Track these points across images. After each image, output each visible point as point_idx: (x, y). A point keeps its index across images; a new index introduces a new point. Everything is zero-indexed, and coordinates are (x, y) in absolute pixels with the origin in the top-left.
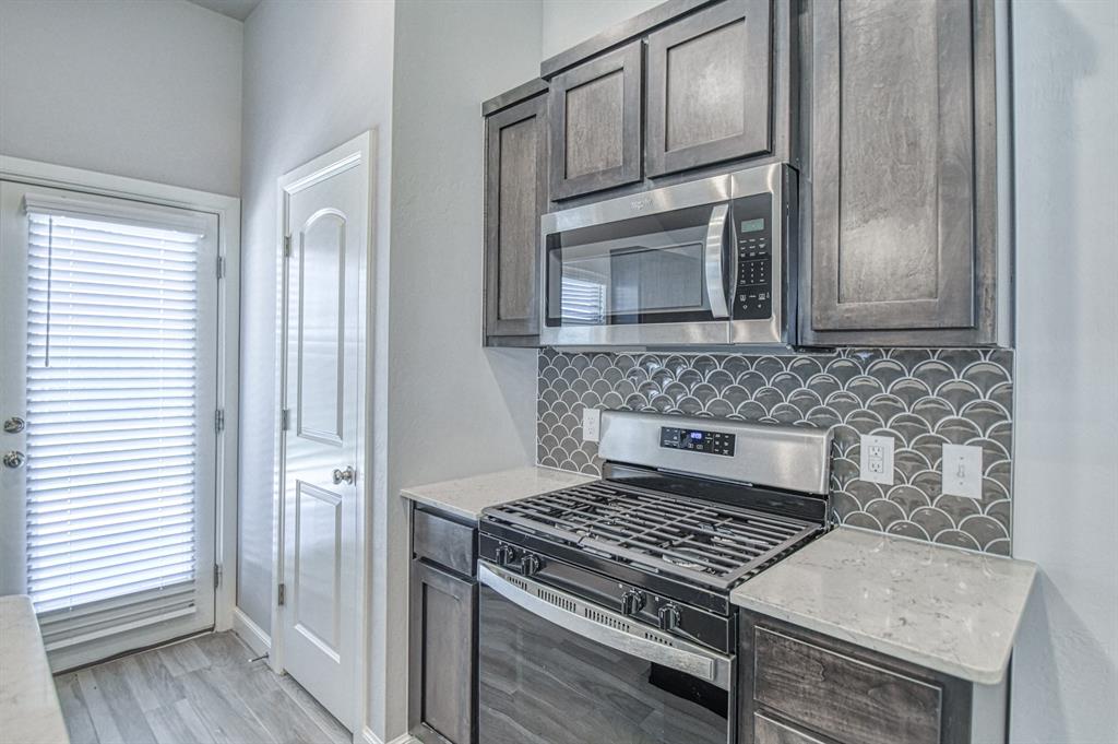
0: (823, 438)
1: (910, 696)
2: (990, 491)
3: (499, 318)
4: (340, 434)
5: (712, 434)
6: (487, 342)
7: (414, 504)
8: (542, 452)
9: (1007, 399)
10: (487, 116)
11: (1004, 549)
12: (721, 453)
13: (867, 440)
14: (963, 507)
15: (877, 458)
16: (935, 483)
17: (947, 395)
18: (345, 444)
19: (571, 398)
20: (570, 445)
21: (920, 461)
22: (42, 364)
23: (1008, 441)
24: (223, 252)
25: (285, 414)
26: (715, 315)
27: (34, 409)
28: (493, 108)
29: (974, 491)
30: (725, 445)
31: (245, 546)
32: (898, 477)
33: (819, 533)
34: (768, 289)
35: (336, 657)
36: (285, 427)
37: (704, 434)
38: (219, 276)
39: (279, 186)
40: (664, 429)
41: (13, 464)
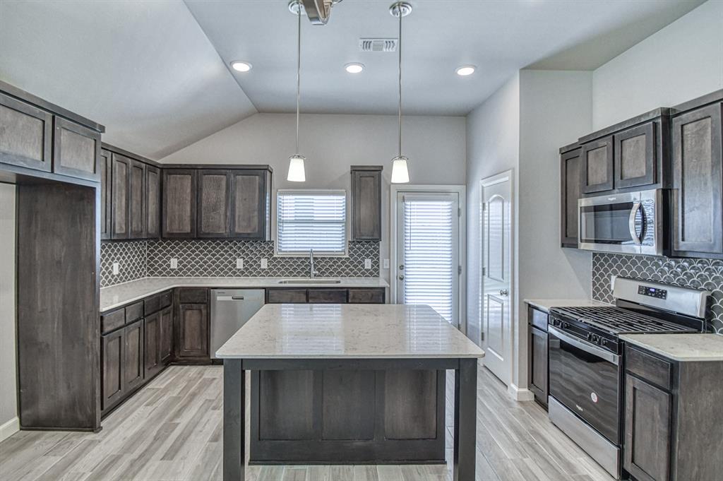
1: (662, 365)
3: (566, 236)
4: (503, 277)
5: (659, 290)
6: (563, 245)
7: (529, 305)
8: (594, 294)
10: (562, 154)
12: (661, 298)
18: (504, 281)
19: (606, 271)
20: (606, 291)
22: (409, 249)
24: (460, 207)
25: (483, 269)
27: (407, 263)
28: (563, 151)
30: (661, 295)
31: (469, 319)
35: (502, 359)
36: (483, 274)
37: (655, 289)
38: (459, 216)
39: (480, 183)
40: (640, 286)
41: (402, 279)
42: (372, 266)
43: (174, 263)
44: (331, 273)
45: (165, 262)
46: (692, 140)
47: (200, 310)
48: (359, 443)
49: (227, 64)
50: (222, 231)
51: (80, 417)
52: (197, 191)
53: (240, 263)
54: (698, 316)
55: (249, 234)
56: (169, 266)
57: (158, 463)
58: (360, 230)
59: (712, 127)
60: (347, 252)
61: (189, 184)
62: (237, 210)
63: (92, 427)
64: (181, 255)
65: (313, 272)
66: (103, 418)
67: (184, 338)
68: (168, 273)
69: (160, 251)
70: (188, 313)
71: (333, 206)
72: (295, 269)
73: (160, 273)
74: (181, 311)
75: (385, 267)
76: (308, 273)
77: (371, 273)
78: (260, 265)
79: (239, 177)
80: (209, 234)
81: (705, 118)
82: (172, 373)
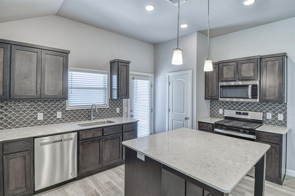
0: (262, 113)
1: (276, 137)
2: (284, 119)
3: (208, 96)
5: (245, 113)
6: (205, 99)
8: (211, 116)
9: (286, 109)
11: (286, 126)
13: (268, 114)
14: (280, 121)
15: (269, 116)
16: (277, 119)
17: (279, 108)
19: (217, 107)
20: (217, 114)
21: (275, 116)
22: (135, 102)
23: (286, 114)
24: (152, 83)
25: (169, 109)
26: (249, 98)
27: (134, 108)
29: (282, 120)
30: (247, 114)
32: (272, 118)
33: (262, 125)
34: (257, 95)
36: (169, 111)
37: (243, 113)
38: (152, 87)
39: (167, 73)
40: (236, 112)
41: (132, 116)
42: (120, 111)
46: (270, 67)
50: (33, 94)
53: (40, 116)
54: (259, 120)
55: (55, 96)
58: (121, 93)
59: (279, 64)
60: (108, 105)
61: (2, 56)
62: (47, 79)
65: (92, 117)
70: (12, 161)
71: (100, 80)
74: (5, 161)
75: (125, 111)
76: (87, 118)
77: (120, 115)
78: (56, 116)
79: (47, 55)
81: (276, 60)
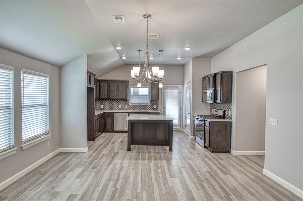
6: (203, 102)
18: (189, 110)
24: (181, 91)
25: (186, 108)
27: (166, 107)
28: (203, 78)
29: (230, 115)
31: (183, 122)
35: (189, 130)
37: (217, 111)
38: (181, 94)
39: (186, 85)
41: (165, 111)
42: (156, 107)
43: (102, 106)
44: (145, 109)
45: (99, 106)
47: (111, 118)
48: (152, 141)
49: (121, 58)
50: (116, 98)
51: (91, 138)
52: (109, 87)
53: (120, 107)
54: (221, 115)
55: (123, 98)
56: (100, 107)
57: (111, 145)
58: (153, 97)
60: (149, 103)
61: (107, 85)
62: (120, 92)
63: (94, 140)
64: (104, 104)
65: (140, 109)
66: (96, 138)
67: (107, 125)
68: (100, 109)
69: (98, 103)
70: (108, 119)
71: (146, 91)
72: (135, 108)
73: (98, 109)
74: (106, 118)
75: (160, 108)
76: (139, 109)
77: (156, 109)
78: (125, 107)
79: (120, 83)
80: (112, 98)
82: (104, 134)
